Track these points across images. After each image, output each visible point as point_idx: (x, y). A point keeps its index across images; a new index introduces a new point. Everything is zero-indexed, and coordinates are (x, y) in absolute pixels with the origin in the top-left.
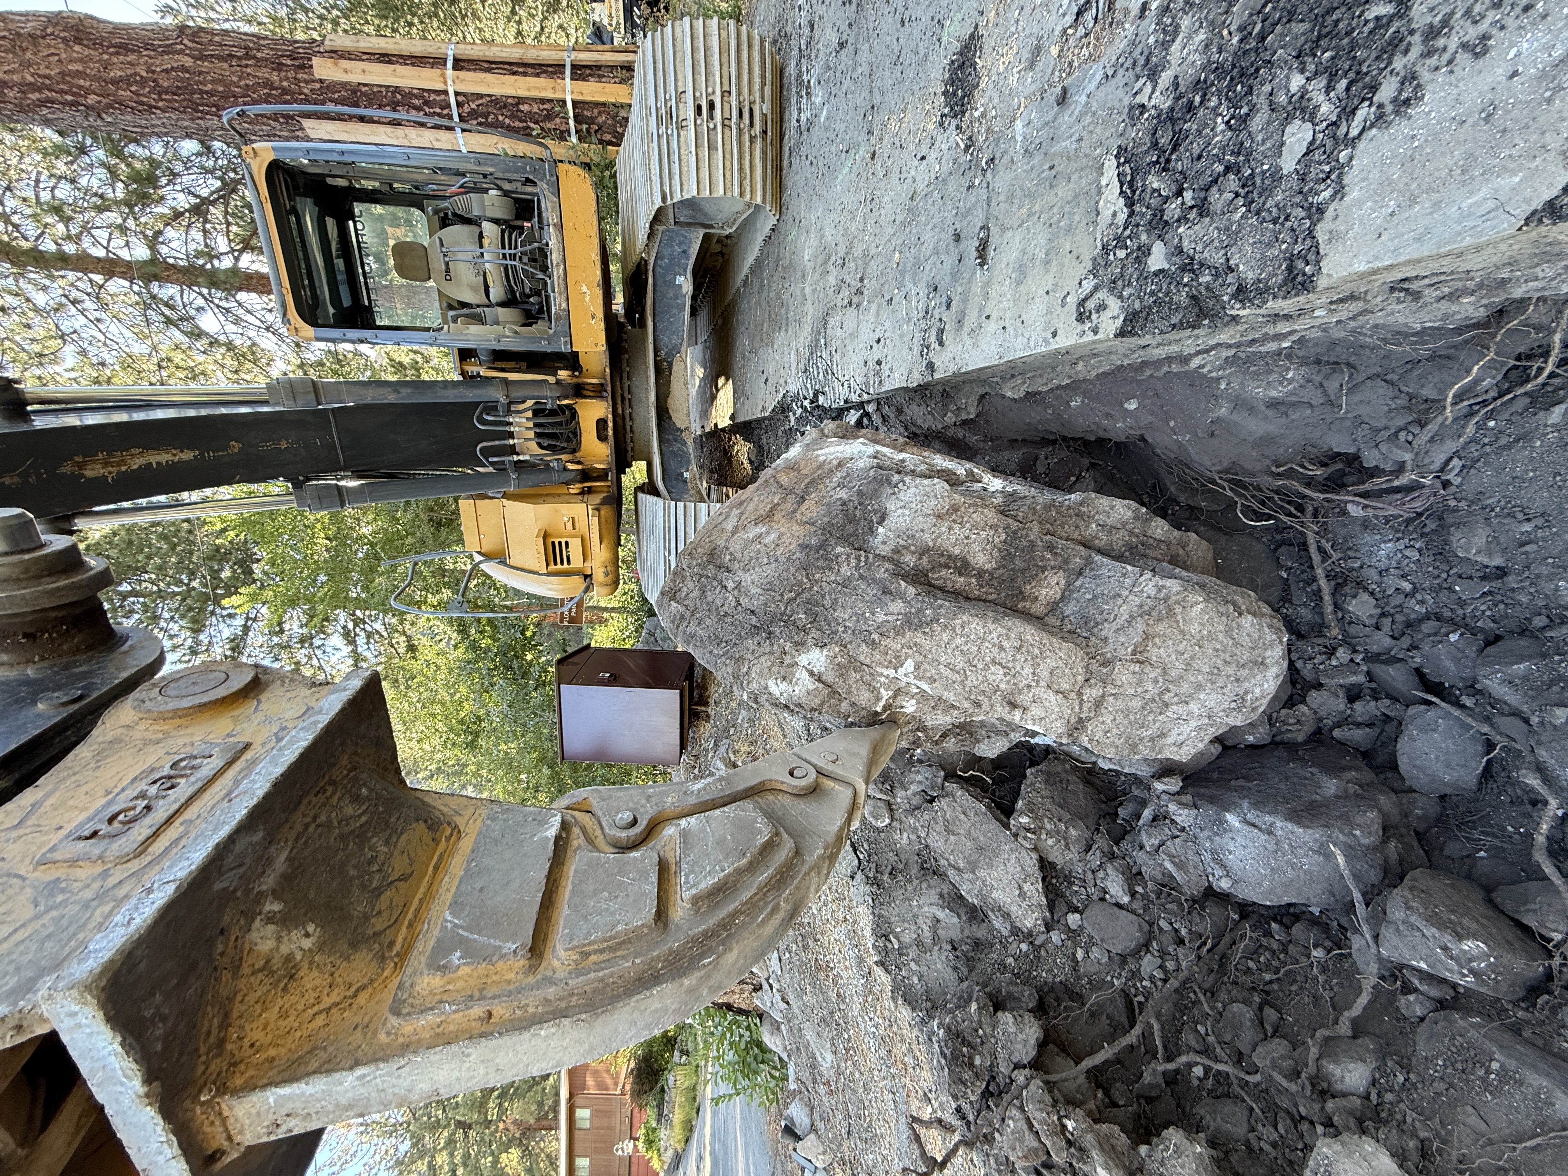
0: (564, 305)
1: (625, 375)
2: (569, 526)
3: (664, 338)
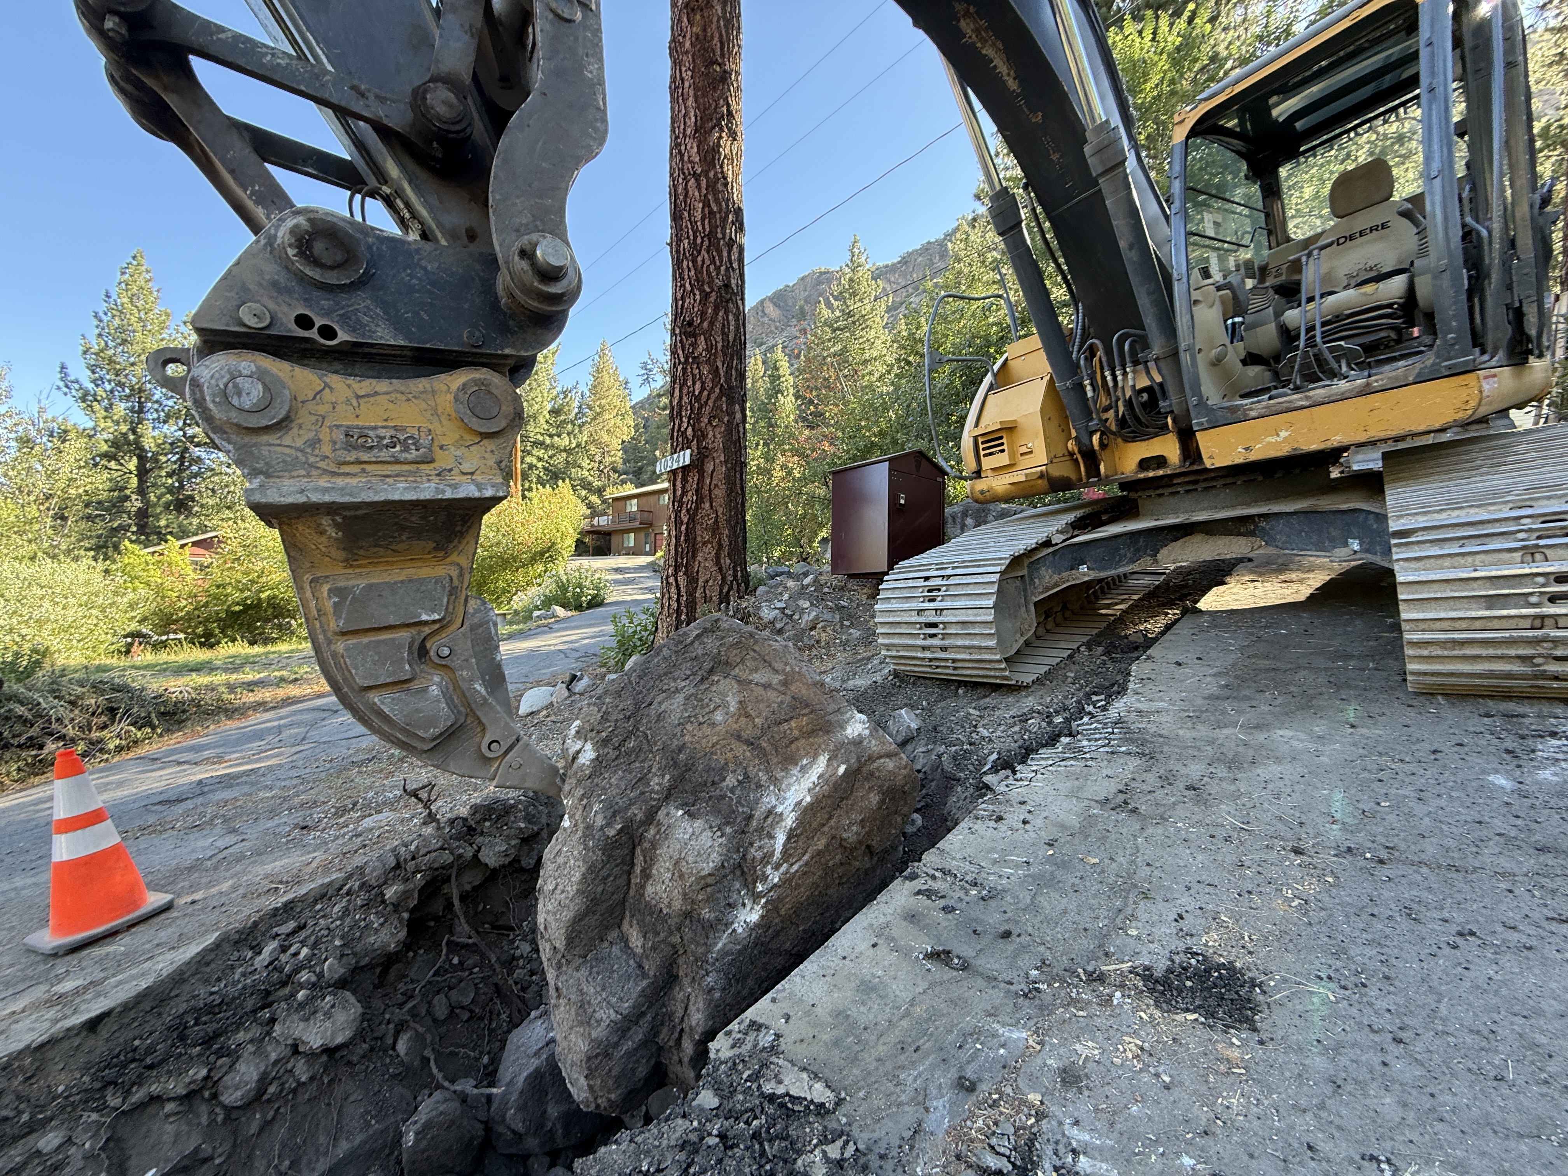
0: (1253, 414)
1: (1229, 480)
2: (1024, 449)
3: (1280, 525)
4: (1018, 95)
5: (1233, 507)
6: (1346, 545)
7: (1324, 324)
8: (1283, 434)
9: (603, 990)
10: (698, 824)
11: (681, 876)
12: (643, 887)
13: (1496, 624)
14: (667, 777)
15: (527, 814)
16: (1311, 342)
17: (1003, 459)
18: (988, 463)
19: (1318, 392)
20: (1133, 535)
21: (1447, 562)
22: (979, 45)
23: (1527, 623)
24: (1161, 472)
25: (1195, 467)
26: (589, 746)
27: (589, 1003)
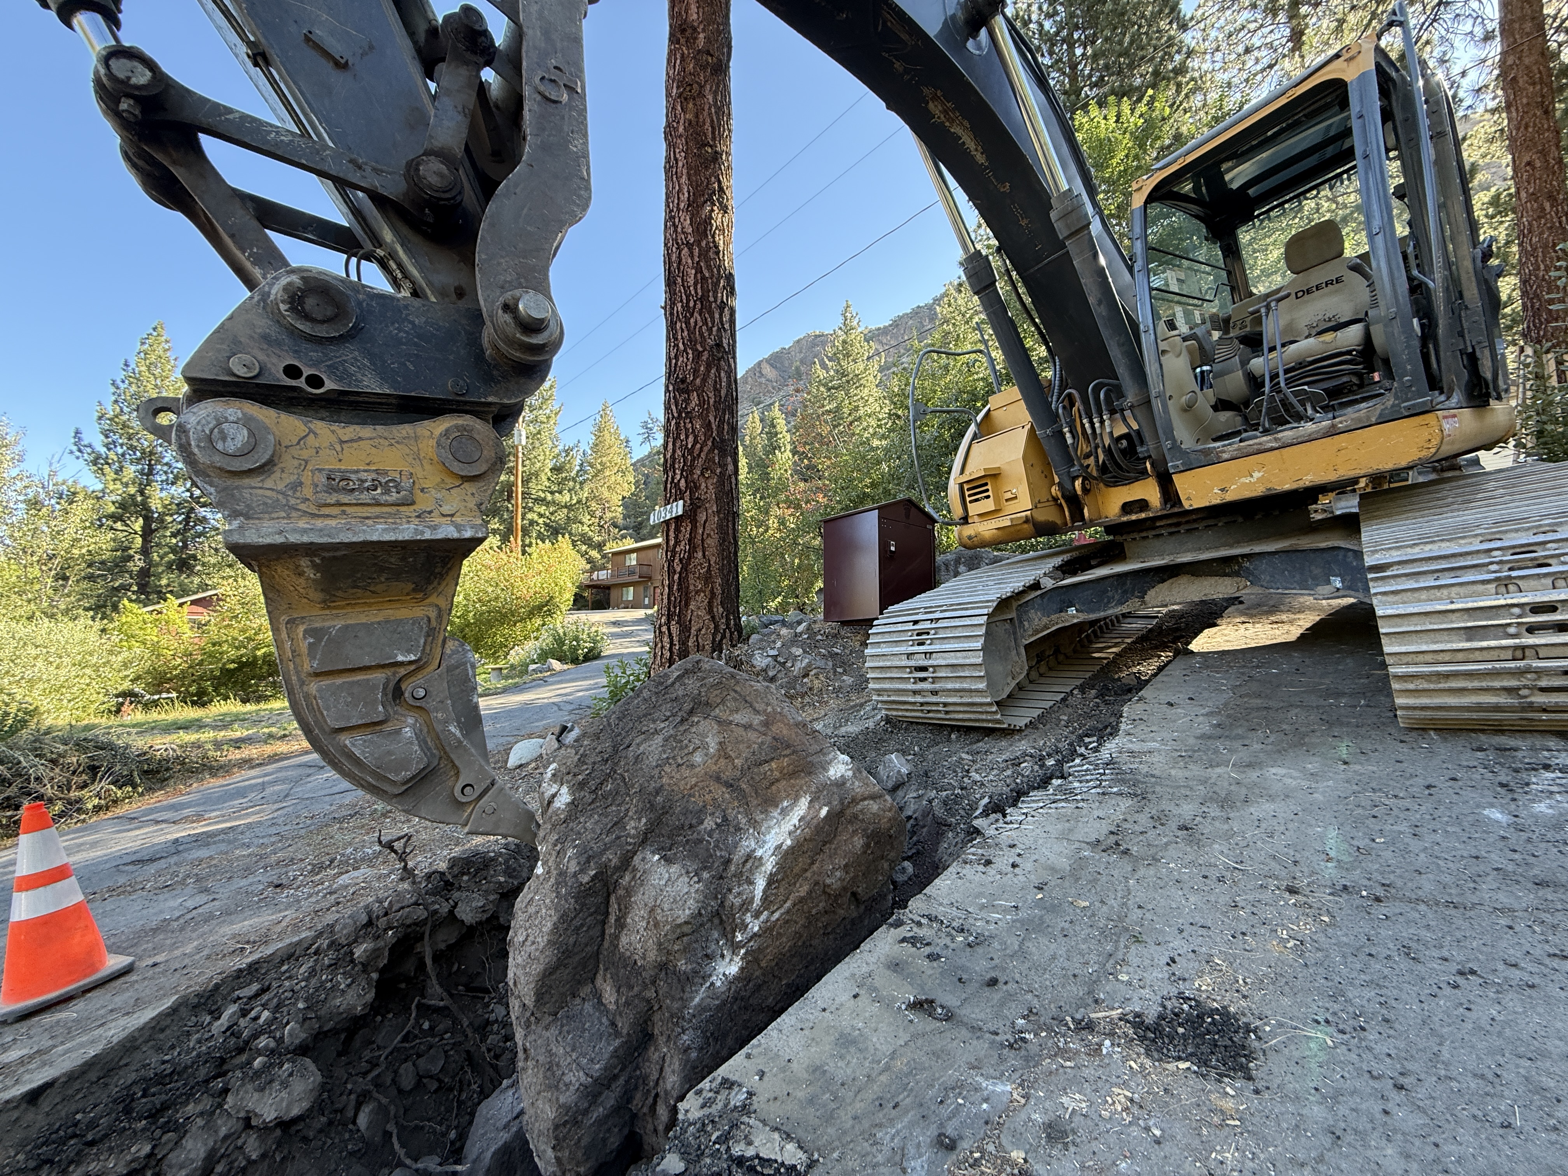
0: (1225, 456)
1: (1211, 522)
2: (1009, 495)
3: (1263, 565)
4: (986, 168)
5: (1217, 548)
6: (1328, 582)
7: (1286, 371)
8: (1256, 475)
9: (573, 1050)
10: (675, 869)
11: (657, 925)
12: (617, 937)
13: (1478, 656)
14: (644, 820)
15: (508, 867)
16: (1276, 387)
17: (988, 505)
18: (974, 509)
19: (1287, 434)
20: (1119, 576)
21: (1424, 595)
22: (947, 124)
23: (1509, 654)
24: (1143, 515)
25: (1176, 510)
26: (565, 790)
27: (558, 1065)
